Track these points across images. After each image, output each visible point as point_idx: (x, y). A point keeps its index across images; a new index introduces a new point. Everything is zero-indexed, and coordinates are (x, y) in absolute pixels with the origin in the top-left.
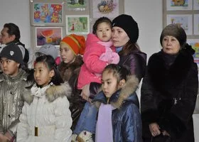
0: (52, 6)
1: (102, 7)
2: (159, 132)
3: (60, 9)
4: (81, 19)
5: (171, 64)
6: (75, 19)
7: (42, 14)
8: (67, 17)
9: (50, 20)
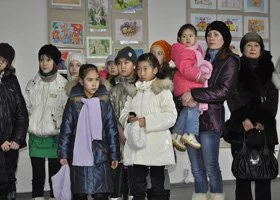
0: (73, 25)
1: (125, 29)
2: (252, 127)
3: (80, 29)
4: (103, 42)
5: (255, 67)
6: (96, 41)
7: (61, 34)
8: (88, 38)
9: (70, 42)
